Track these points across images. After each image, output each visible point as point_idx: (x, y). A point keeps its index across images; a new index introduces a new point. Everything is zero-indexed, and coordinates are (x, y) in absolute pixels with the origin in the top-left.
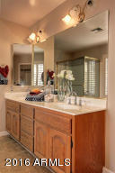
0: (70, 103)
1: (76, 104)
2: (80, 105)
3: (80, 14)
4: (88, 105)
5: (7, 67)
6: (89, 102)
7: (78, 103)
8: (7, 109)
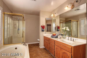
0: (68, 40)
1: (71, 40)
2: (73, 41)
3: (72, 6)
4: (77, 41)
5: (44, 26)
6: (77, 40)
7: (72, 40)
8: (44, 39)
